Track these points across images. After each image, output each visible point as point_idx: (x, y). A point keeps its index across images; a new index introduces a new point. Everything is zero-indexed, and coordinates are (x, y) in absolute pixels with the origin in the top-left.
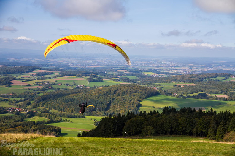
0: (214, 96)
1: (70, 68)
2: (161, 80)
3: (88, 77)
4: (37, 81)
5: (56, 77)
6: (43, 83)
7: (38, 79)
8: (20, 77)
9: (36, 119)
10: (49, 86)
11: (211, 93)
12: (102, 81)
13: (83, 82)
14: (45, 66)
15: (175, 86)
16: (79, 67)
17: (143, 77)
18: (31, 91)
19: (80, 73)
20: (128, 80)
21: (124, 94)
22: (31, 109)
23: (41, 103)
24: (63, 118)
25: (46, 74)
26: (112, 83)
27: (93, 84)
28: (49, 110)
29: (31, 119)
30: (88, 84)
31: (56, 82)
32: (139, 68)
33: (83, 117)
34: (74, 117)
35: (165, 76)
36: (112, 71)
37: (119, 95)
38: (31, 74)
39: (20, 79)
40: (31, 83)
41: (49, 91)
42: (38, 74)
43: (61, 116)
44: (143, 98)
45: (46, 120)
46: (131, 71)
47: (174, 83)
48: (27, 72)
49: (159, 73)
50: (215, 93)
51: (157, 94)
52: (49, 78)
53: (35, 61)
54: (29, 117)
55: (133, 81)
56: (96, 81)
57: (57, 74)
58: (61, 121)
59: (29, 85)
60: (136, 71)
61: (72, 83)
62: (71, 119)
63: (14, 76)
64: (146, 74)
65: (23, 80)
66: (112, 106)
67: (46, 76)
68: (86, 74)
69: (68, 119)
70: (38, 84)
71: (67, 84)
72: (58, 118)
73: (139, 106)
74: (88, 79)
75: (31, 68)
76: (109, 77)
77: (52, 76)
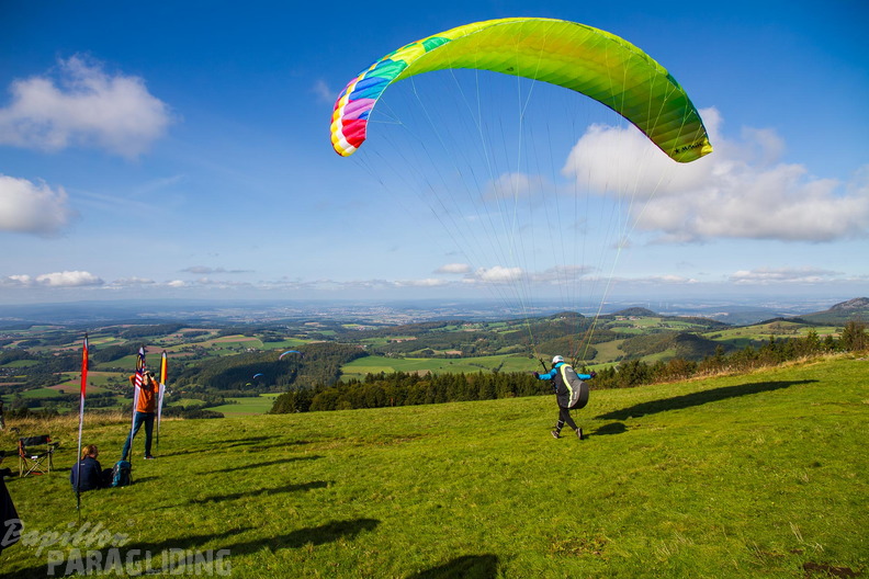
0: (443, 353)
1: (234, 323)
2: (369, 334)
3: (262, 336)
4: (184, 345)
5: (212, 338)
6: (194, 348)
7: (186, 342)
8: (158, 341)
9: (185, 403)
10: (202, 353)
11: (439, 349)
12: (282, 340)
13: (255, 343)
14: (197, 323)
15: (389, 341)
16: (248, 321)
17: (344, 331)
18: (176, 361)
19: (249, 331)
20: (322, 337)
21: (315, 358)
22: (176, 389)
23: (192, 378)
24: (226, 399)
25: (199, 334)
26: (297, 342)
27: (270, 346)
28: (205, 388)
29: (177, 404)
30: (261, 346)
31: (214, 345)
32: (336, 318)
33: (257, 396)
34: (243, 396)
35: (375, 328)
36: (298, 325)
37: (309, 359)
38: (175, 335)
39: (158, 345)
40: (175, 349)
41: (203, 360)
42: (186, 335)
43: (223, 397)
44: (344, 363)
45: (201, 402)
46: (324, 323)
47: (388, 338)
48: (170, 333)
49: (366, 324)
50: (445, 349)
51: (364, 354)
52: (203, 340)
53: (181, 316)
54: (175, 400)
55: (329, 338)
56: (274, 341)
57: (214, 333)
58: (223, 403)
59: (172, 352)
60: (334, 323)
61: (238, 346)
62: (238, 400)
63: (150, 339)
64: (346, 326)
65: (162, 345)
66: (299, 377)
67: (198, 338)
68: (259, 330)
69: (233, 399)
70: (186, 350)
71: (230, 348)
72: (219, 400)
73: (340, 373)
74: (261, 339)
75: (174, 327)
76: (293, 334)
77: (206, 337)
